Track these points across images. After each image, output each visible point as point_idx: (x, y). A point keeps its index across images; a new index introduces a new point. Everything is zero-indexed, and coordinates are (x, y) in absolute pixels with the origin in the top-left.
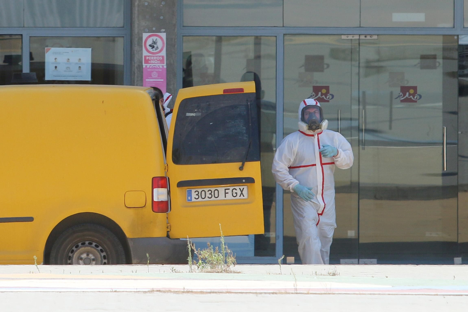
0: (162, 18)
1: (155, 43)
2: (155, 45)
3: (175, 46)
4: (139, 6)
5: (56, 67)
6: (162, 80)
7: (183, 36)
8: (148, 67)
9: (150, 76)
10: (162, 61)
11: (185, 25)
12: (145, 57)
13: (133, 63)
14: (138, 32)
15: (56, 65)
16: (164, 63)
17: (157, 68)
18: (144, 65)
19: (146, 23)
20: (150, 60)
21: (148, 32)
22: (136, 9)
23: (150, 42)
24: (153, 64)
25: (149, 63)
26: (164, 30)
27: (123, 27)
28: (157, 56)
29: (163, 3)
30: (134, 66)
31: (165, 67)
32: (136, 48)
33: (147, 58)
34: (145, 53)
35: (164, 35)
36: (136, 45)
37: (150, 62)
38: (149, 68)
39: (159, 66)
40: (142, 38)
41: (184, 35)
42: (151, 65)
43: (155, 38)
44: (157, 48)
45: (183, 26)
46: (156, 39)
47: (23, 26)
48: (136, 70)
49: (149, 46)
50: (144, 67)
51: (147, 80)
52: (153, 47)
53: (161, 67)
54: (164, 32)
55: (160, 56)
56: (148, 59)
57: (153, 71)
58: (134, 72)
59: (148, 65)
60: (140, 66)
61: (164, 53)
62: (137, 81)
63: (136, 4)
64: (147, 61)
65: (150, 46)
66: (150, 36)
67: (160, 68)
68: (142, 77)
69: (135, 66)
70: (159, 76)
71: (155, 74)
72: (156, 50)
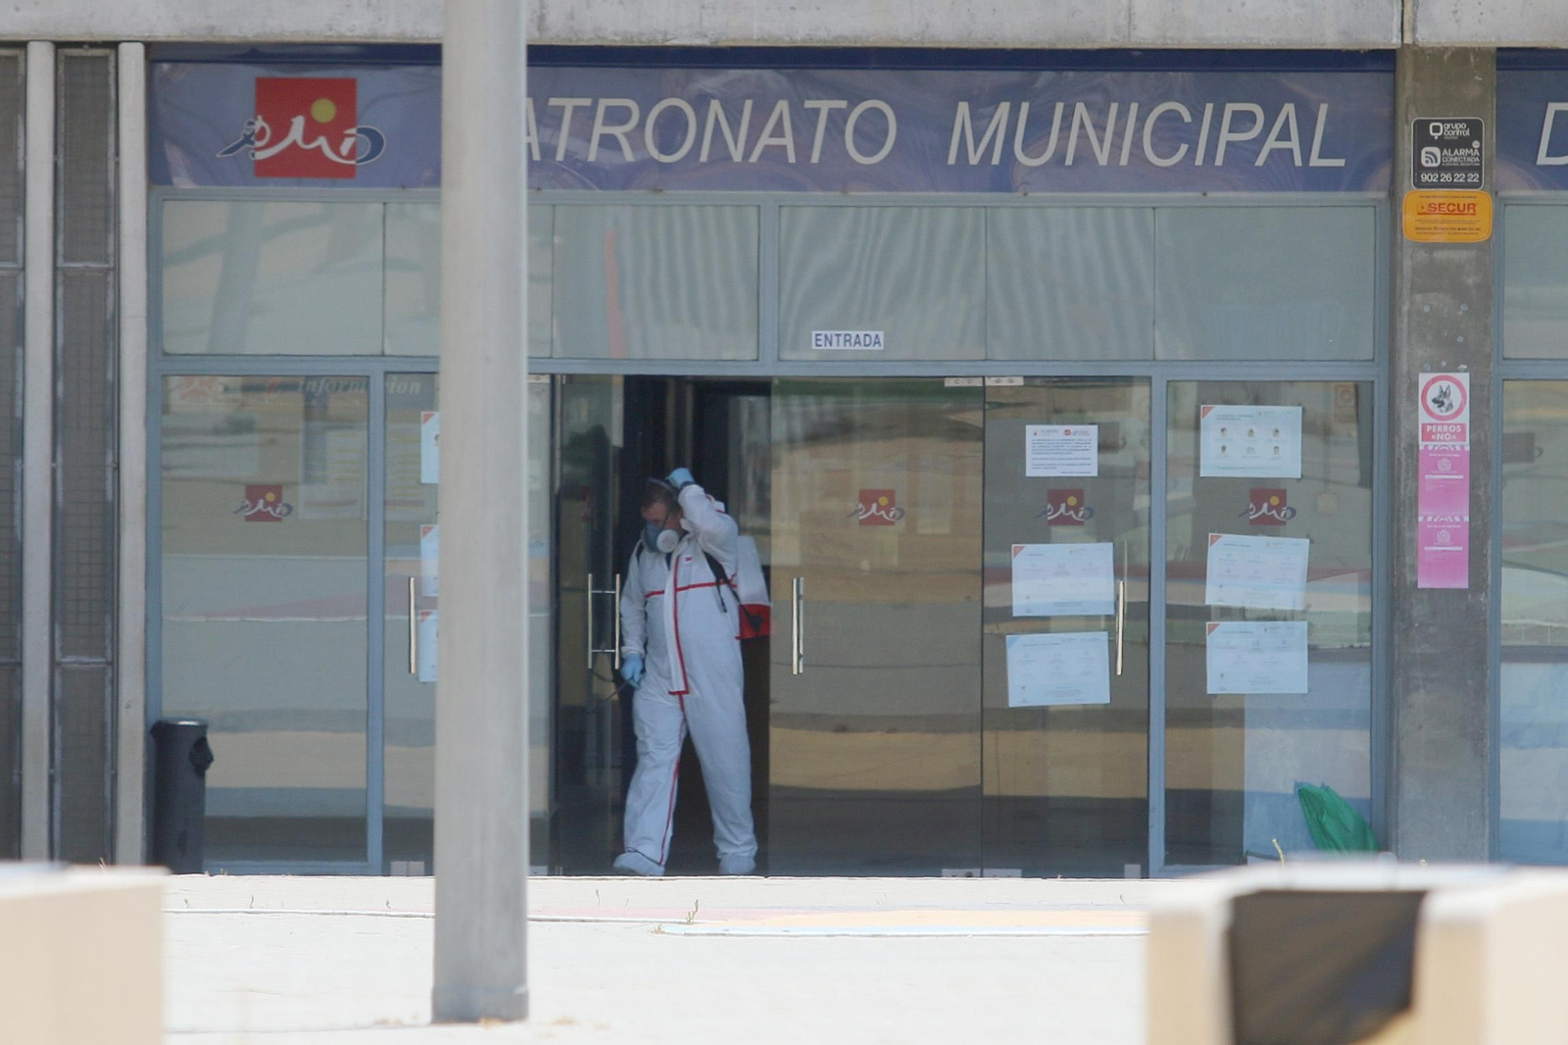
0: (1460, 339)
1: (1444, 394)
2: (1445, 400)
3: (1489, 400)
4: (1410, 313)
5: (1224, 448)
6: (1461, 477)
7: (1504, 380)
8: (1430, 448)
9: (1433, 467)
10: (1461, 436)
11: (1505, 356)
12: (1424, 426)
13: (1397, 439)
14: (1408, 372)
15: (1224, 444)
16: (1464, 440)
17: (1450, 452)
18: (1422, 445)
19: (1425, 351)
20: (1435, 434)
21: (1432, 371)
22: (1405, 319)
23: (1434, 392)
24: (1440, 440)
25: (1433, 440)
26: (1466, 367)
27: (1373, 360)
28: (1449, 425)
29: (1464, 307)
30: (1400, 447)
31: (1468, 448)
32: (1403, 406)
33: (1429, 428)
34: (1423, 418)
35: (1464, 378)
36: (1404, 400)
37: (1433, 437)
38: (1433, 451)
39: (1454, 446)
40: (1416, 384)
41: (1505, 378)
42: (1436, 443)
43: (1444, 384)
44: (1451, 405)
45: (1504, 359)
46: (1448, 387)
47: (1151, 357)
48: (1404, 454)
49: (1433, 404)
50: (1421, 448)
51: (1427, 477)
52: (1439, 402)
53: (1458, 448)
54: (1466, 371)
55: (1456, 425)
56: (1431, 431)
57: (1441, 458)
58: (1399, 459)
59: (1431, 445)
60: (1413, 447)
61: (1465, 418)
62: (1407, 479)
63: (1405, 308)
64: (1427, 437)
65: (1435, 401)
66: (1434, 381)
67: (1455, 452)
68: (1416, 471)
69: (1402, 446)
70: (1455, 467)
71: (1444, 464)
72: (1447, 410)
